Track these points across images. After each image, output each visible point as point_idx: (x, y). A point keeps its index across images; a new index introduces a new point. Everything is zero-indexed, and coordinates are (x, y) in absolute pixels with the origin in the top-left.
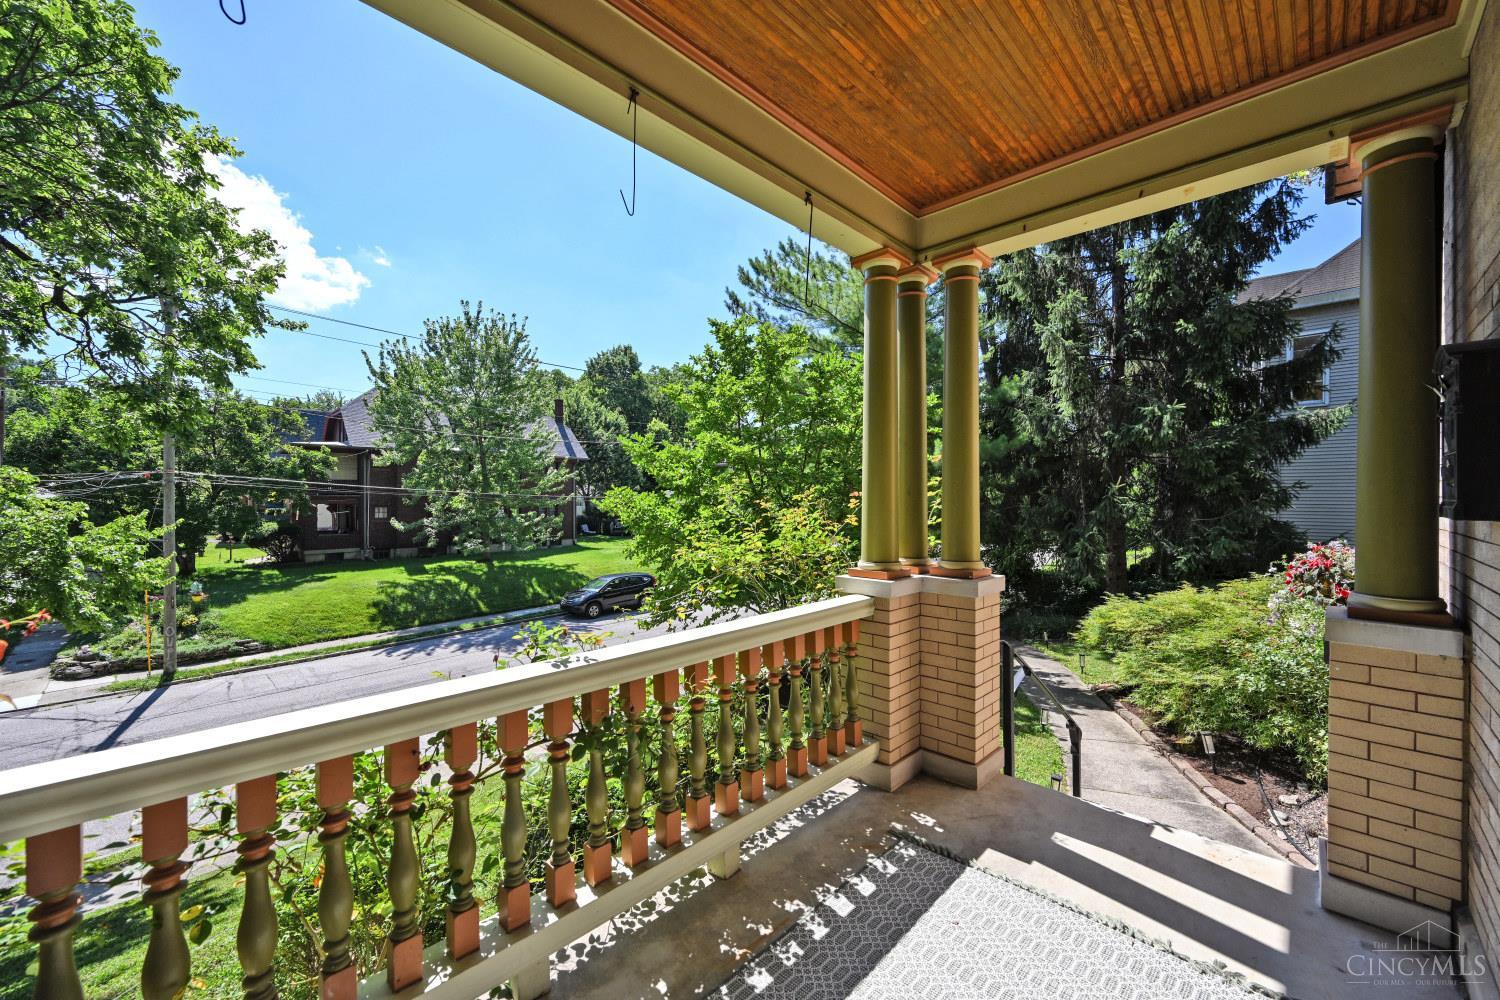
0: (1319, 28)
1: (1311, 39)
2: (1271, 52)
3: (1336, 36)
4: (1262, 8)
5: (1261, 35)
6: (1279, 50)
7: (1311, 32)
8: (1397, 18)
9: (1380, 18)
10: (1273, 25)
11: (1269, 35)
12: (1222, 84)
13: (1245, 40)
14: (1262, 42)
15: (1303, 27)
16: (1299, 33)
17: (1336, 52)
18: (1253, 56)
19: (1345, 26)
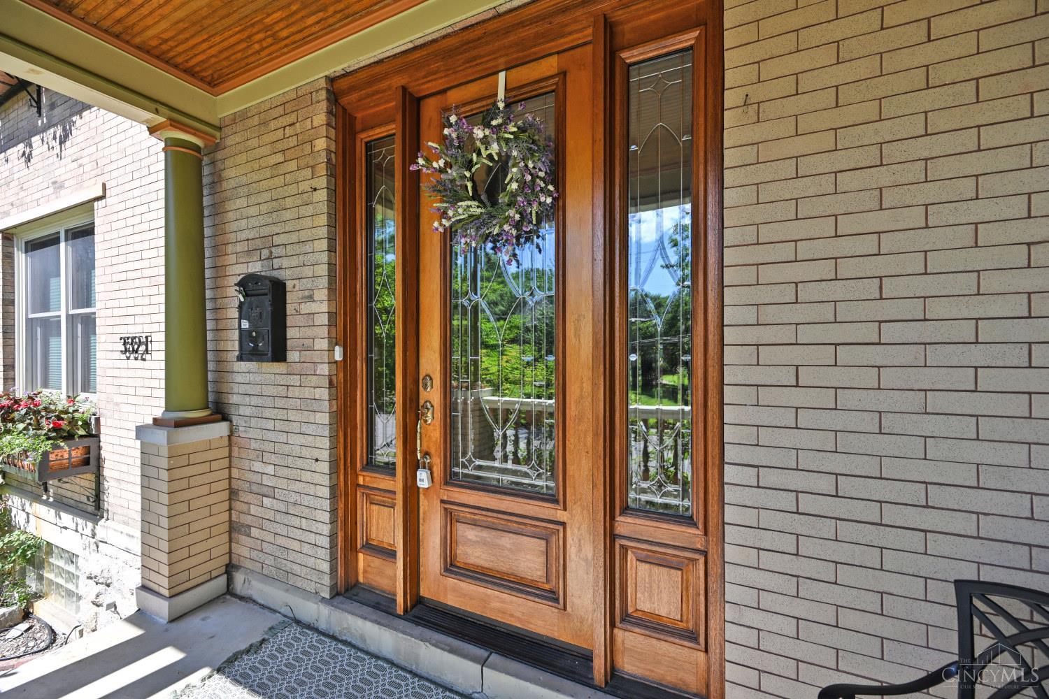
0: (172, 43)
1: (160, 44)
2: (137, 29)
3: (171, 54)
4: (165, 7)
5: (145, 17)
6: (143, 31)
7: (166, 41)
8: (198, 72)
9: (193, 66)
10: (157, 20)
11: (149, 21)
12: (88, 13)
13: (134, 10)
14: (141, 20)
15: (165, 36)
16: (161, 36)
17: (162, 60)
18: (127, 20)
19: (180, 54)
